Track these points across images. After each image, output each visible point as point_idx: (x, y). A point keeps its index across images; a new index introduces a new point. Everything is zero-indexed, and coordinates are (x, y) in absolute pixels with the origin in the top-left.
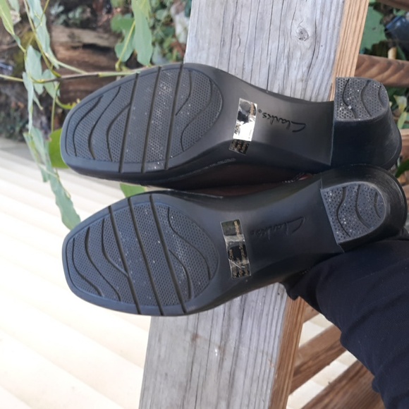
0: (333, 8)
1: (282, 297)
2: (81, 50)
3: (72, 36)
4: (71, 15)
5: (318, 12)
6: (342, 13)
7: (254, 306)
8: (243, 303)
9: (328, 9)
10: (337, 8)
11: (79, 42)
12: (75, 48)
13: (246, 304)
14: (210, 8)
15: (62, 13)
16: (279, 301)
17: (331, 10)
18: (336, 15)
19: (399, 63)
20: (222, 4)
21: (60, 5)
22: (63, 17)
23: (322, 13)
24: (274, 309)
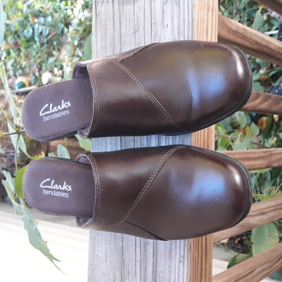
0: (186, 27)
1: (184, 264)
5: (176, 33)
6: (193, 30)
7: (163, 275)
8: (154, 275)
9: (183, 30)
10: (189, 26)
13: (157, 275)
14: (104, 50)
16: (181, 268)
17: (184, 29)
18: (188, 32)
19: (266, 95)
20: (111, 45)
23: (179, 33)
24: (179, 276)
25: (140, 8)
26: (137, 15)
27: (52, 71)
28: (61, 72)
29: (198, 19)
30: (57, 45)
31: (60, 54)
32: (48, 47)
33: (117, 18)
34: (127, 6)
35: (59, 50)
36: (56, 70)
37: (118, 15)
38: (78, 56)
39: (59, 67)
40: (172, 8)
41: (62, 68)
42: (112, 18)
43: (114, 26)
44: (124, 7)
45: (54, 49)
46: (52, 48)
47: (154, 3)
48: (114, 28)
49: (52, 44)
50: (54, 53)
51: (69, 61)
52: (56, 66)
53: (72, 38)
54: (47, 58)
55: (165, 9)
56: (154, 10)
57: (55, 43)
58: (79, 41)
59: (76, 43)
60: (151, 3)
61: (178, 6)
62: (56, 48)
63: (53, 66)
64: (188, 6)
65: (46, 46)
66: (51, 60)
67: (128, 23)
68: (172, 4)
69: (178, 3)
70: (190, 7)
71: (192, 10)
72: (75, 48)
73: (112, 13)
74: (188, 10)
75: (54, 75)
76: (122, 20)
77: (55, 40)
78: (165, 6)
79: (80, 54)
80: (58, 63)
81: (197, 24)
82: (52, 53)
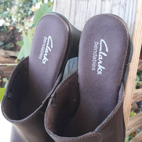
2: (9, 58)
3: (6, 53)
4: (6, 46)
11: (9, 55)
12: (7, 57)
15: (3, 45)
21: (2, 42)
22: (3, 47)
25: (93, 5)
26: (90, 10)
27: (5, 19)
28: (10, 20)
29: (138, 22)
30: (10, 5)
31: (11, 10)
32: (5, 6)
33: (73, 9)
34: (82, 2)
35: (10, 8)
36: (7, 19)
37: (75, 7)
38: (21, 13)
39: (9, 17)
40: (119, 10)
41: (11, 18)
42: (69, 8)
43: (70, 14)
44: (80, 2)
45: (8, 7)
46: (6, 6)
47: (105, 3)
48: (70, 15)
49: (7, 4)
50: (8, 9)
51: (16, 15)
52: (8, 17)
53: (19, 2)
54: (3, 12)
55: (113, 10)
56: (104, 9)
57: (9, 4)
58: (22, 5)
59: (21, 5)
60: (102, 3)
61: (124, 9)
62: (9, 7)
63: (6, 16)
64: (132, 11)
65: (3, 4)
66: (5, 13)
67: (81, 14)
68: (120, 7)
69: (124, 7)
70: (134, 12)
71: (135, 15)
72: (20, 8)
73: (70, 5)
74: (132, 14)
75: (6, 22)
76: (77, 11)
77: (9, 2)
78: (114, 8)
79: (22, 12)
80: (9, 15)
81: (137, 26)
82: (6, 9)
